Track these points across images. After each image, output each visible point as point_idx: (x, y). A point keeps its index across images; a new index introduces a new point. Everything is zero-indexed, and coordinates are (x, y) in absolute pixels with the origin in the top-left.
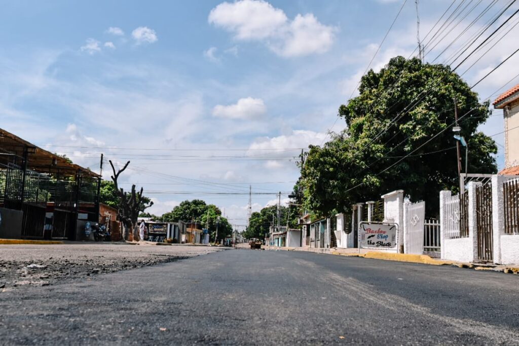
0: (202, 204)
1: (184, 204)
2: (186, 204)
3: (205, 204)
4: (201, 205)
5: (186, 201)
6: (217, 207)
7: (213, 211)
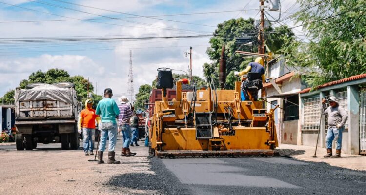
0: (63, 75)
1: (36, 77)
2: (39, 76)
3: (68, 76)
4: (62, 77)
5: (38, 72)
6: (86, 79)
7: (80, 85)
